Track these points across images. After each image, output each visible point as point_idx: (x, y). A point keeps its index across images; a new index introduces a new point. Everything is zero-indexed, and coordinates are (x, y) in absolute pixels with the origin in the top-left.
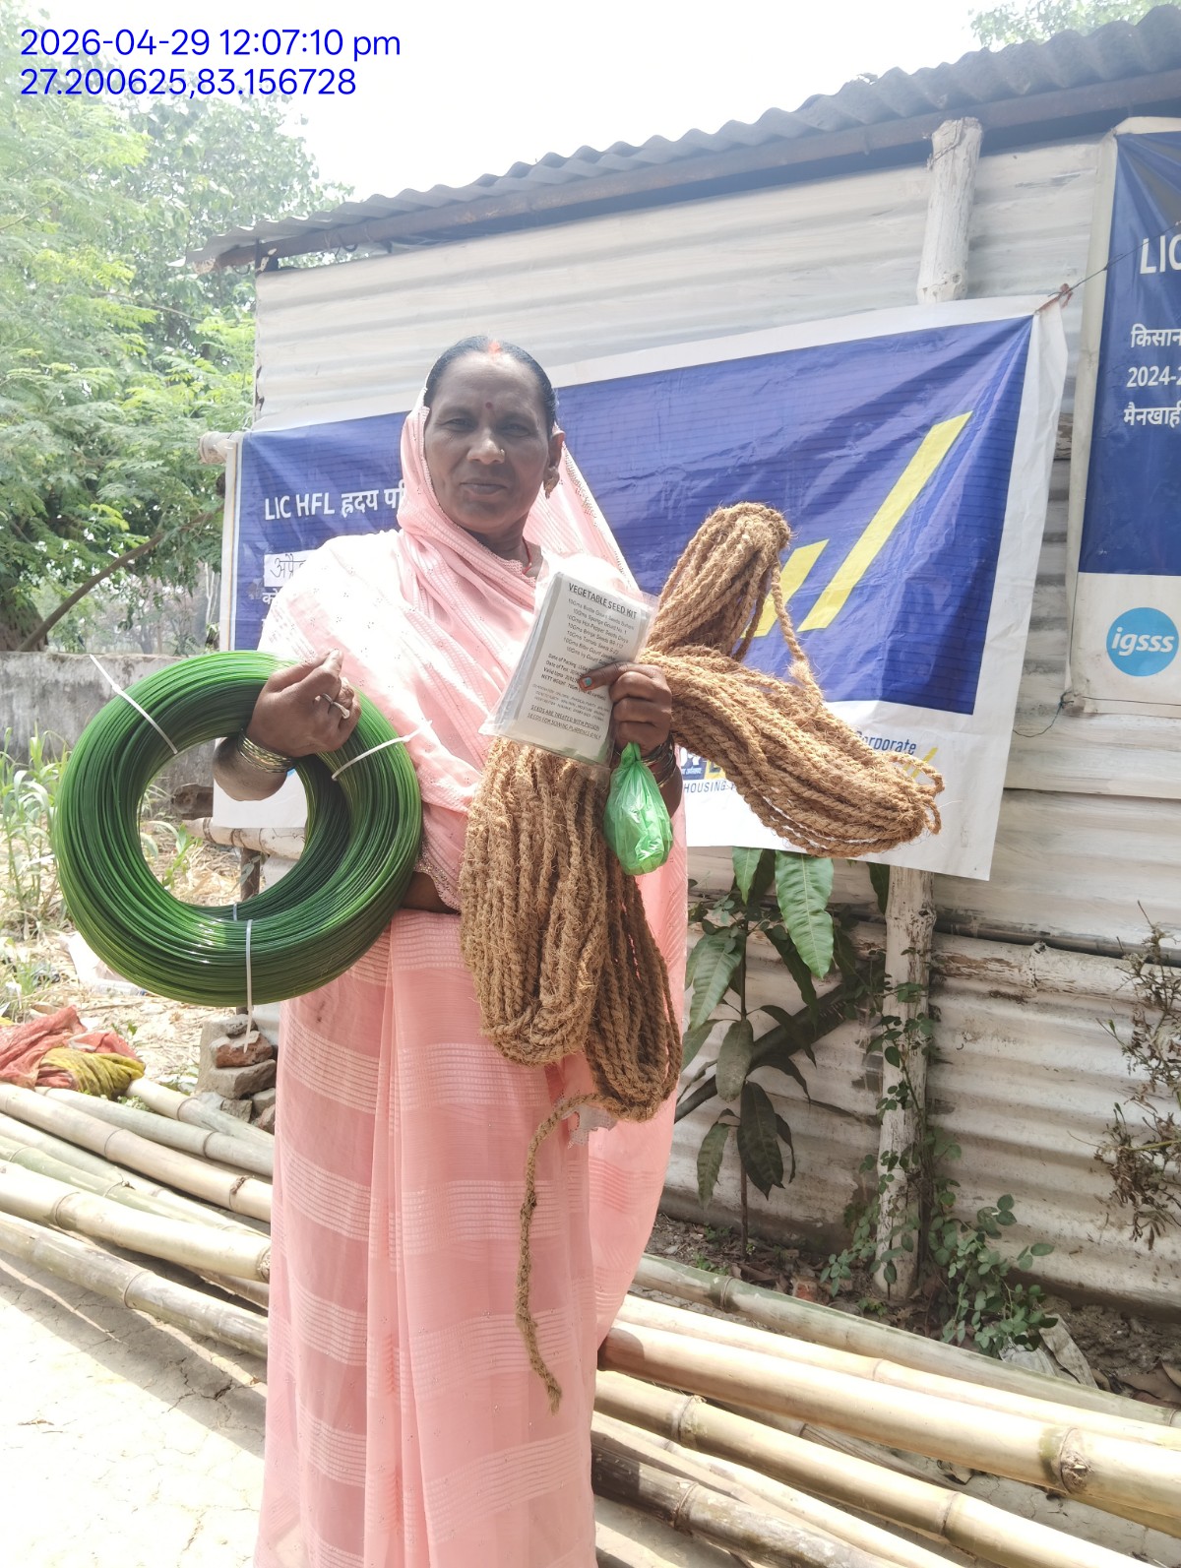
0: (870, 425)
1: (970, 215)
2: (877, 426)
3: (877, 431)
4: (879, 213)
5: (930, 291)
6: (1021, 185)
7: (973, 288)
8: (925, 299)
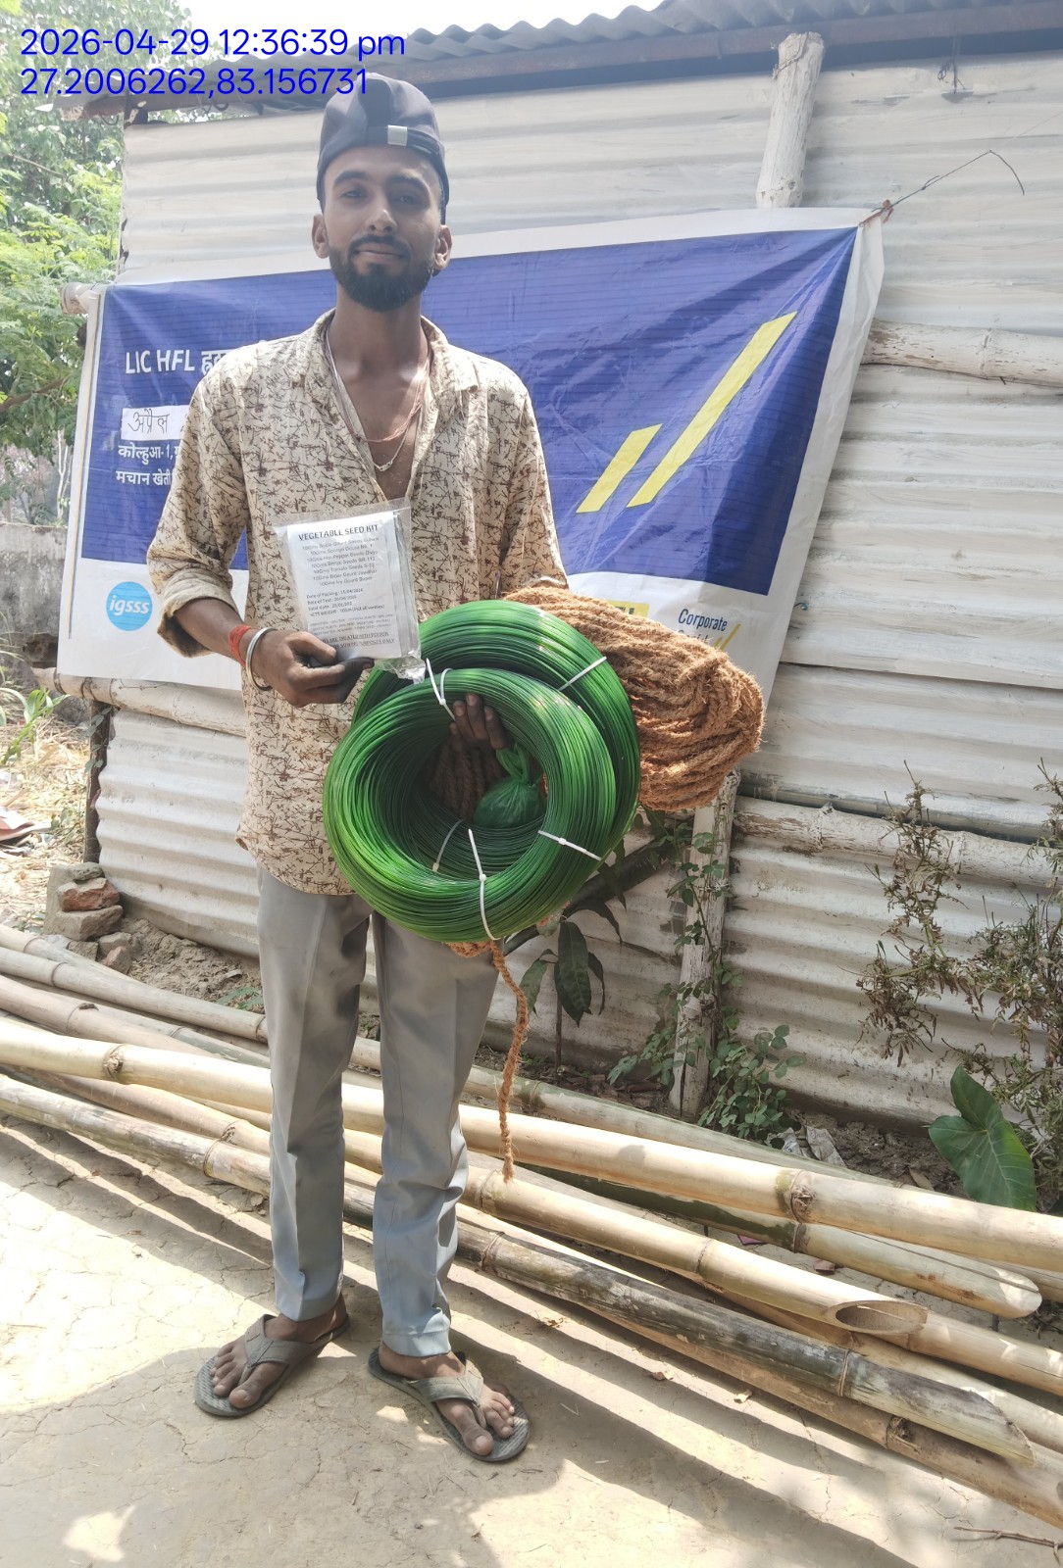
0: (706, 319)
1: (809, 126)
2: (713, 321)
3: (713, 325)
4: (728, 117)
5: (767, 196)
6: (857, 102)
7: (807, 196)
8: (764, 203)
